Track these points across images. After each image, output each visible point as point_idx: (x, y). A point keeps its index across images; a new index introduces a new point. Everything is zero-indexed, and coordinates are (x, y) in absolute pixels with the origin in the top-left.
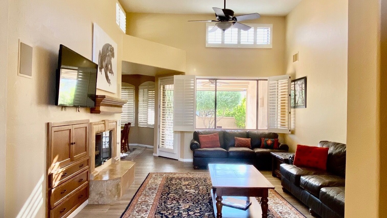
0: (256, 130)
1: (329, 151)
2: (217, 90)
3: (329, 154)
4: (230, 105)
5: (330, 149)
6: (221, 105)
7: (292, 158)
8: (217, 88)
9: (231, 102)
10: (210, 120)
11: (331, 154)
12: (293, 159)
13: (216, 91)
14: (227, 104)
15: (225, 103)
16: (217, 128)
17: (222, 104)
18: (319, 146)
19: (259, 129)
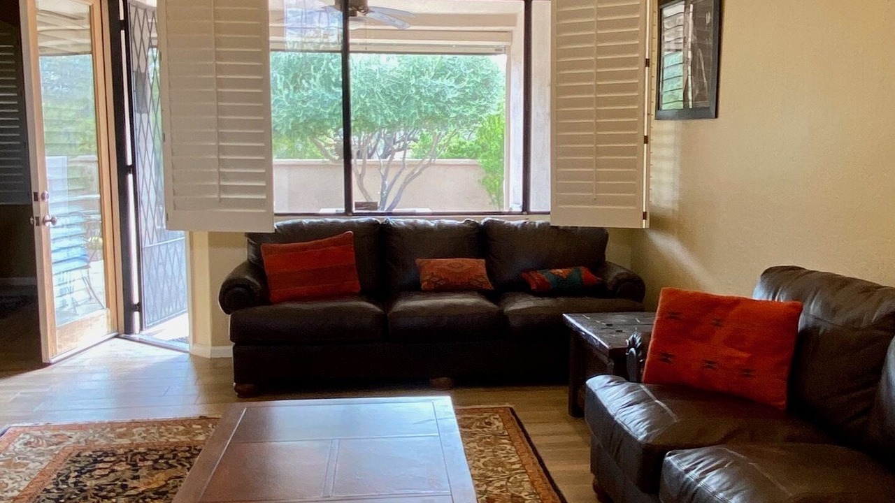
0: (521, 214)
1: (802, 316)
2: (351, 48)
3: (802, 331)
4: (455, 112)
5: (805, 307)
6: (420, 112)
7: (637, 350)
8: (351, 40)
9: (462, 101)
10: (386, 172)
11: (808, 333)
12: (644, 357)
13: (345, 52)
14: (442, 109)
15: (438, 107)
16: (354, 210)
17: (423, 109)
18: (759, 294)
19: (532, 209)
